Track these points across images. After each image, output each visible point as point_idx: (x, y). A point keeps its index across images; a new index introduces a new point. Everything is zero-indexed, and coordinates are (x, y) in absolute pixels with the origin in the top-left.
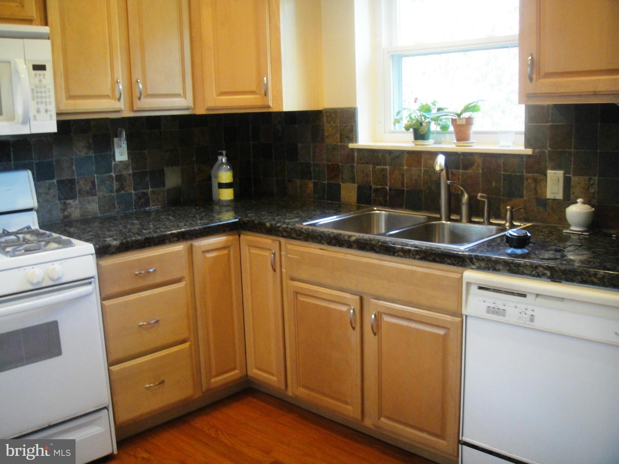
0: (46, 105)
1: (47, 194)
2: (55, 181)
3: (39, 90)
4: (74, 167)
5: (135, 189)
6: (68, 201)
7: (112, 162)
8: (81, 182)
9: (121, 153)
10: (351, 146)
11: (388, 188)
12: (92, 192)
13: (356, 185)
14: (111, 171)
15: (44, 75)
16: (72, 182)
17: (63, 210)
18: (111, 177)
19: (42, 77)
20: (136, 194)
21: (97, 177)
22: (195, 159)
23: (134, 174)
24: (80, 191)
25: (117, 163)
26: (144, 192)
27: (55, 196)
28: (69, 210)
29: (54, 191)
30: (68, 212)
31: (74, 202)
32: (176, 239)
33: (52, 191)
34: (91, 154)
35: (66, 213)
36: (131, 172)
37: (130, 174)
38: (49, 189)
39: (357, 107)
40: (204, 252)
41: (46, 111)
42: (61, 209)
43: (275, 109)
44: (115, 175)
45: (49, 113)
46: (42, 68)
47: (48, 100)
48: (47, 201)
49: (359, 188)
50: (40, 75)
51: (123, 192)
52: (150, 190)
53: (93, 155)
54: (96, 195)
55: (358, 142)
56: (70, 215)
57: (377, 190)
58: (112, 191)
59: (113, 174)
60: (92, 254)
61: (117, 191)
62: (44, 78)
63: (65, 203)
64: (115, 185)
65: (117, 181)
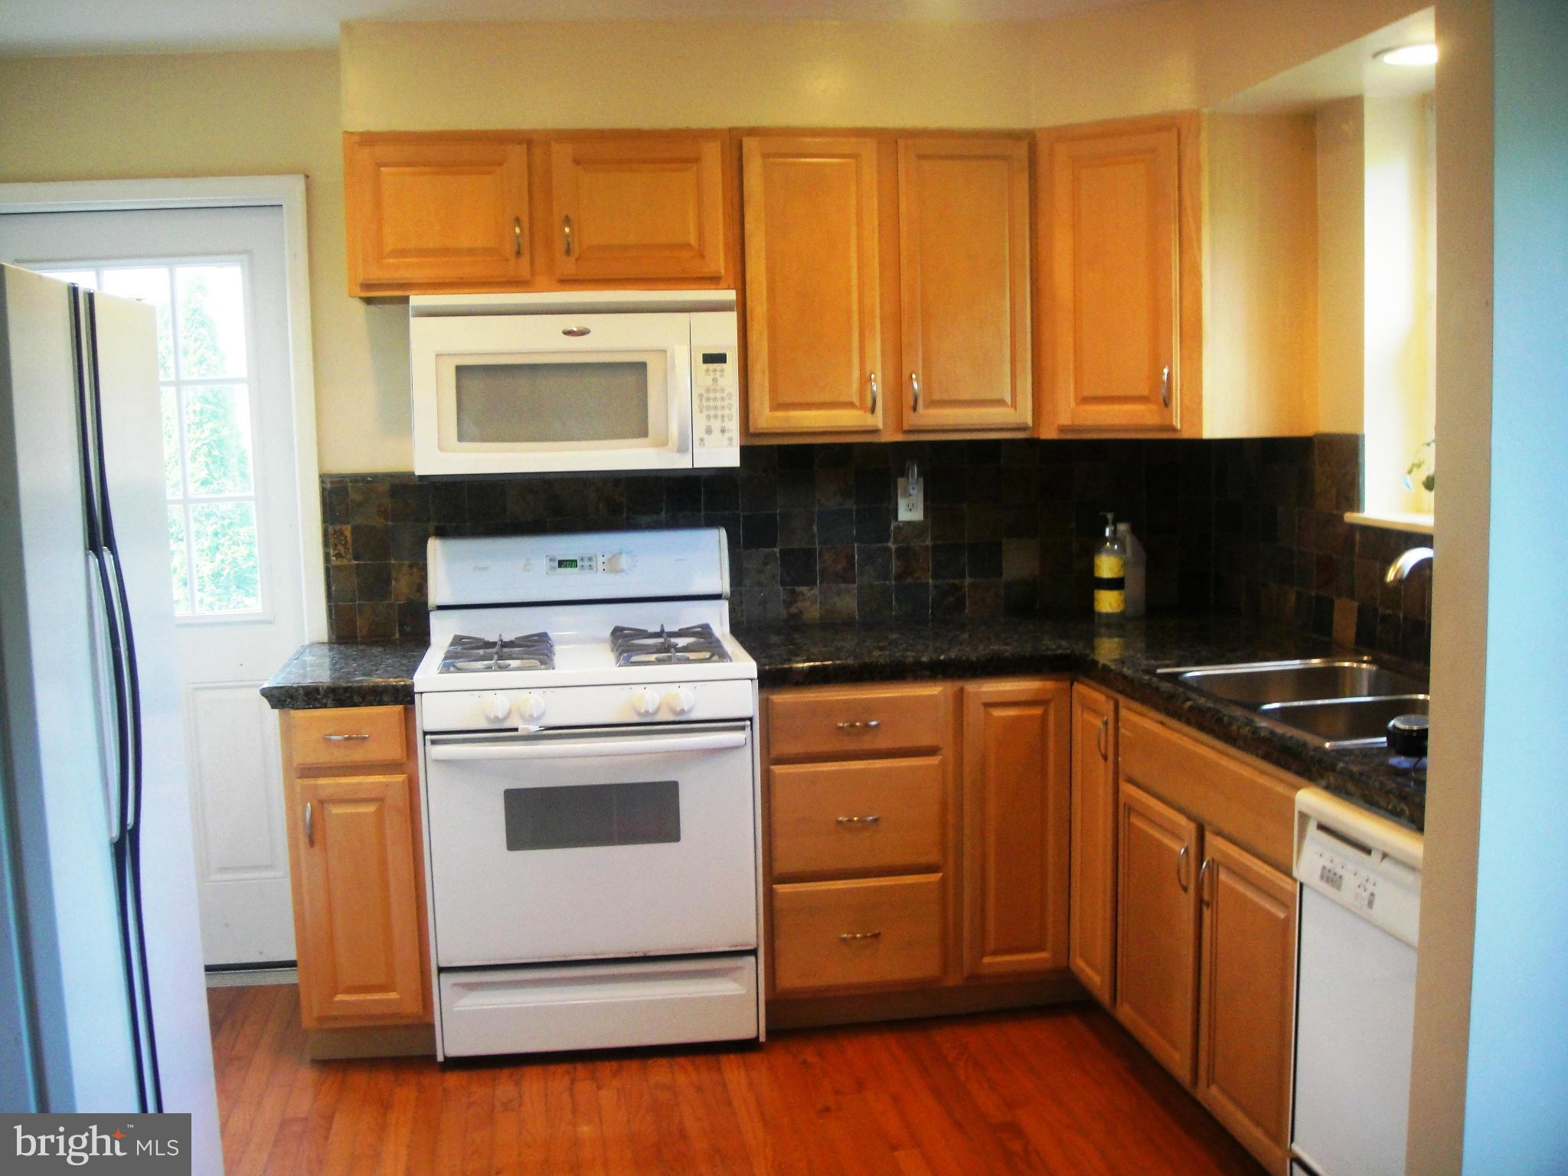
0: (723, 421)
1: (760, 572)
2: (777, 550)
3: (712, 395)
4: (815, 528)
5: (935, 576)
6: (799, 589)
7: (891, 523)
8: (826, 556)
9: (910, 506)
10: (1350, 517)
11: (1401, 615)
12: (846, 577)
13: (1356, 604)
14: (887, 541)
15: (722, 371)
16: (809, 553)
17: (788, 604)
18: (888, 549)
19: (718, 374)
20: (936, 587)
21: (858, 547)
22: (1073, 525)
23: (935, 548)
24: (823, 572)
25: (901, 524)
26: (954, 584)
27: (774, 577)
28: (799, 604)
29: (774, 568)
30: (798, 608)
31: (810, 590)
32: (928, 673)
33: (769, 567)
34: (850, 505)
35: (793, 610)
36: (928, 543)
37: (927, 546)
38: (766, 564)
39: (1364, 436)
40: (988, 705)
41: (723, 431)
42: (784, 601)
43: (1187, 434)
44: (896, 546)
45: (727, 435)
46: (720, 358)
47: (726, 412)
48: (759, 584)
49: (1361, 612)
50: (715, 371)
51: (909, 580)
52: (968, 581)
53: (854, 509)
54: (854, 582)
55: (1361, 508)
56: (800, 613)
57: (1385, 619)
58: (886, 577)
59: (892, 545)
60: (752, 680)
61: (899, 577)
62: (722, 376)
63: (793, 592)
64: (894, 566)
65: (898, 558)
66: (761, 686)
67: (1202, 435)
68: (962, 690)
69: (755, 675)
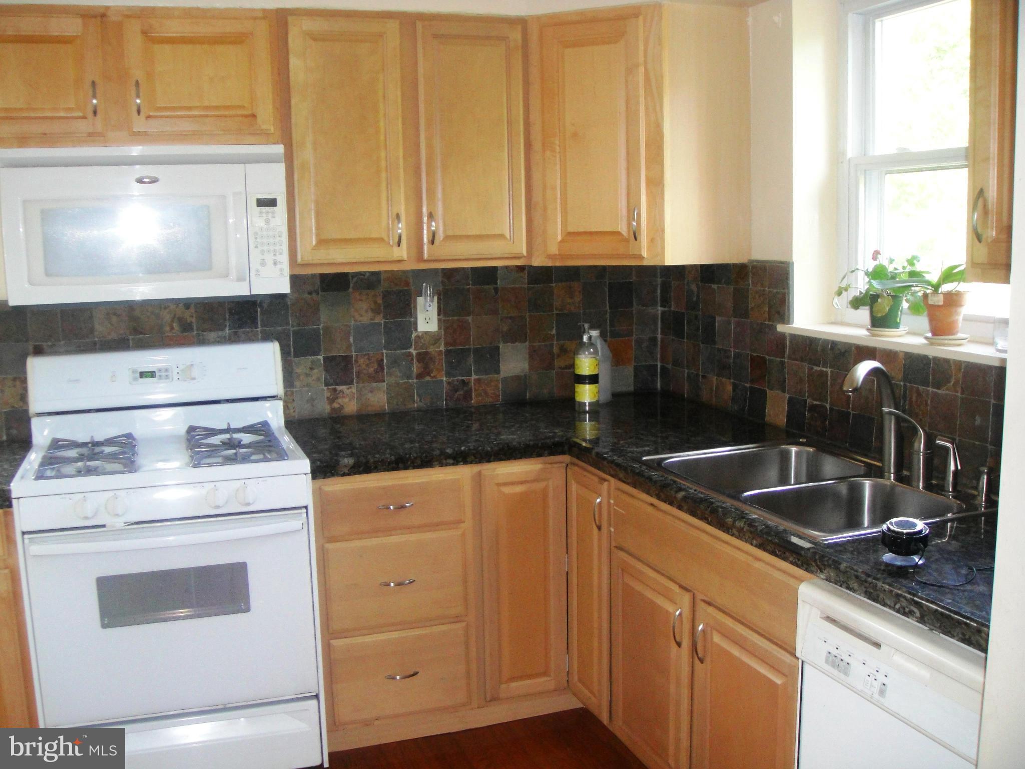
0: (275, 255)
1: (307, 375)
2: (321, 357)
3: (265, 233)
4: (351, 339)
5: (448, 374)
6: (339, 388)
7: (412, 333)
8: (361, 361)
9: (428, 320)
10: (780, 328)
11: (828, 406)
12: (377, 376)
13: (787, 396)
14: (410, 347)
15: (273, 213)
16: (347, 359)
17: (331, 401)
18: (410, 354)
19: (270, 215)
20: (449, 383)
21: (386, 354)
22: (554, 332)
23: (448, 352)
24: (359, 374)
25: (420, 334)
26: (463, 381)
27: (319, 379)
28: (340, 400)
29: (319, 373)
30: (339, 404)
31: (348, 389)
32: (451, 461)
33: (315, 371)
34: (379, 319)
35: (336, 405)
36: (442, 348)
37: (441, 351)
38: (311, 369)
39: (793, 263)
40: (499, 485)
41: (275, 263)
42: (328, 398)
43: (652, 261)
44: (416, 352)
45: (279, 266)
46: (272, 203)
47: (278, 247)
48: (308, 385)
49: (790, 400)
50: (268, 212)
51: (428, 378)
52: (474, 377)
53: (382, 322)
54: (384, 382)
55: (791, 320)
56: (342, 408)
57: (813, 408)
58: (409, 377)
59: (413, 352)
60: (305, 474)
61: (419, 376)
62: (273, 217)
63: (335, 390)
64: (416, 368)
65: (418, 361)
66: (314, 478)
67: (664, 262)
68: (480, 473)
69: (308, 470)
